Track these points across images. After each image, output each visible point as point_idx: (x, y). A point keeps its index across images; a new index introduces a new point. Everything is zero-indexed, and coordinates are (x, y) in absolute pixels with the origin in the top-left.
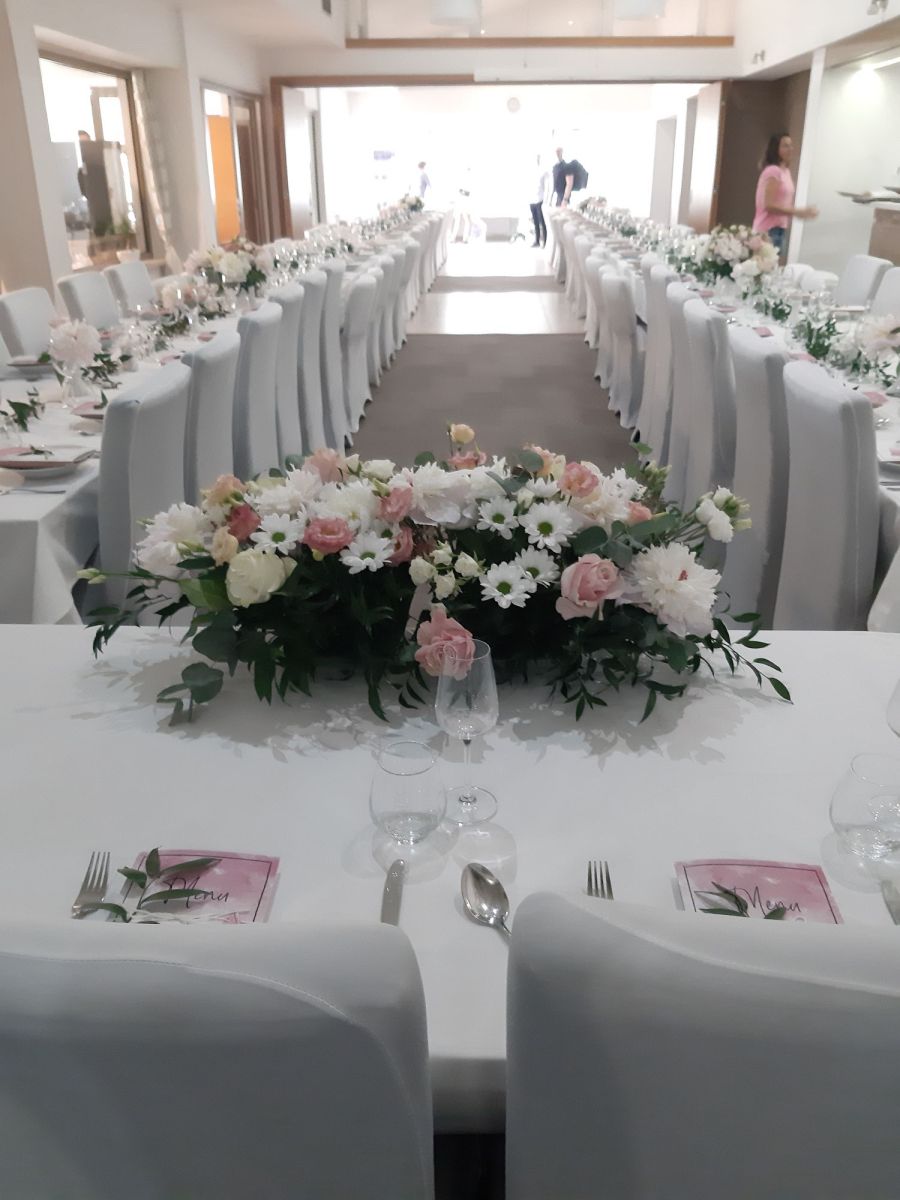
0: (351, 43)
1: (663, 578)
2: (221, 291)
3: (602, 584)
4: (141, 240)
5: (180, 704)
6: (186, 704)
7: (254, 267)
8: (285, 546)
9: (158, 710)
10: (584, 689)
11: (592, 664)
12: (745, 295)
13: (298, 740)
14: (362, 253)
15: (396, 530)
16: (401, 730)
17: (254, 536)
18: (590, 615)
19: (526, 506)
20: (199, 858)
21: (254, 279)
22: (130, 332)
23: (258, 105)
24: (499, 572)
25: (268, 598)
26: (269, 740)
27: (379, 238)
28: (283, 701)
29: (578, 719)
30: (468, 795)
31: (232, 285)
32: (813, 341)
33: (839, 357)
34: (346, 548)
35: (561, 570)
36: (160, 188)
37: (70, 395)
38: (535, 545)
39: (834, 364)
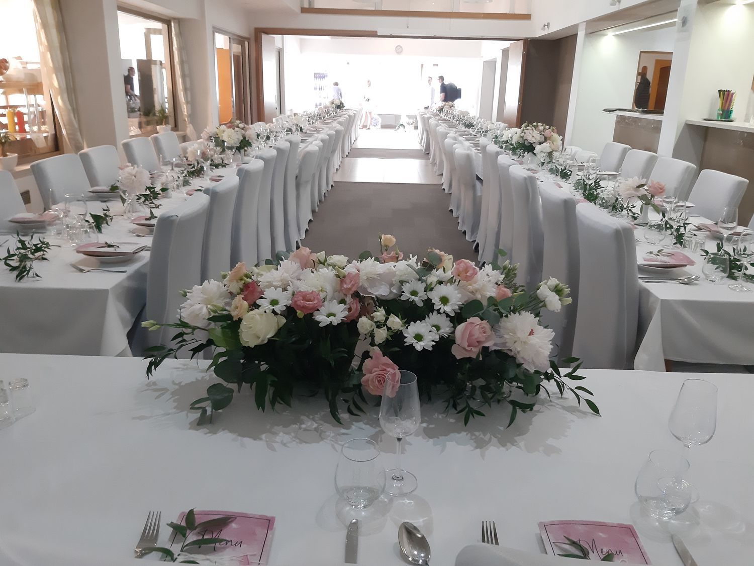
0: (304, 10)
1: (519, 335)
2: (224, 151)
3: (482, 337)
4: (171, 120)
5: (204, 411)
6: (209, 410)
7: (244, 138)
8: (279, 308)
9: (189, 414)
10: (468, 405)
11: (474, 388)
12: (543, 164)
13: (282, 436)
14: (308, 132)
15: (349, 299)
16: (350, 430)
17: (259, 302)
18: (474, 357)
19: (433, 286)
20: (221, 516)
21: (244, 144)
22: (167, 174)
23: (246, 43)
24: (416, 327)
25: (266, 341)
26: (263, 436)
27: (318, 124)
28: (273, 409)
29: (466, 424)
30: (398, 476)
31: (231, 148)
32: (587, 192)
33: (604, 201)
34: (318, 310)
35: (455, 327)
36: (185, 89)
37: (129, 212)
38: (438, 311)
39: (601, 205)
